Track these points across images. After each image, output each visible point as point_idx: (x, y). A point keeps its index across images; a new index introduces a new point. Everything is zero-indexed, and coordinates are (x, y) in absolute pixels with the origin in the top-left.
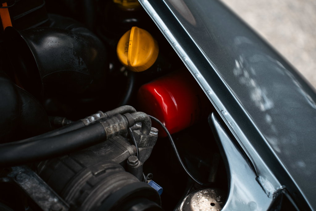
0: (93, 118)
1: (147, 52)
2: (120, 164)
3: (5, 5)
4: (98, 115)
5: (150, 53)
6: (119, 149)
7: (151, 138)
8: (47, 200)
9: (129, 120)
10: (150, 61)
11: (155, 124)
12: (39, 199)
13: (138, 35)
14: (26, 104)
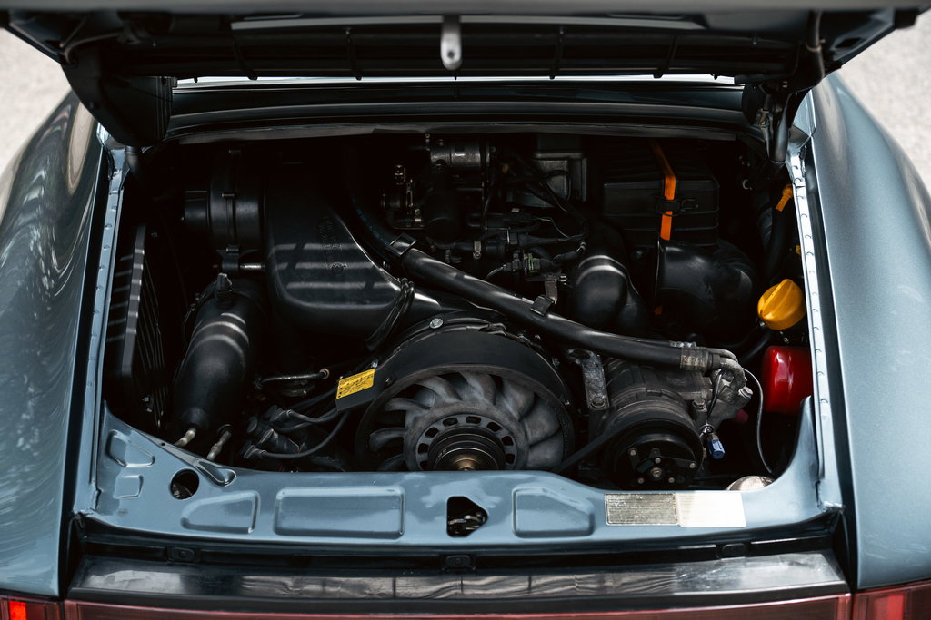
0: (682, 345)
1: (787, 310)
2: (686, 401)
3: (671, 213)
4: (689, 345)
5: (790, 312)
6: (694, 387)
7: (736, 397)
8: (597, 393)
9: (715, 362)
10: (785, 320)
11: (751, 384)
12: (591, 389)
13: (789, 290)
14: (631, 303)
